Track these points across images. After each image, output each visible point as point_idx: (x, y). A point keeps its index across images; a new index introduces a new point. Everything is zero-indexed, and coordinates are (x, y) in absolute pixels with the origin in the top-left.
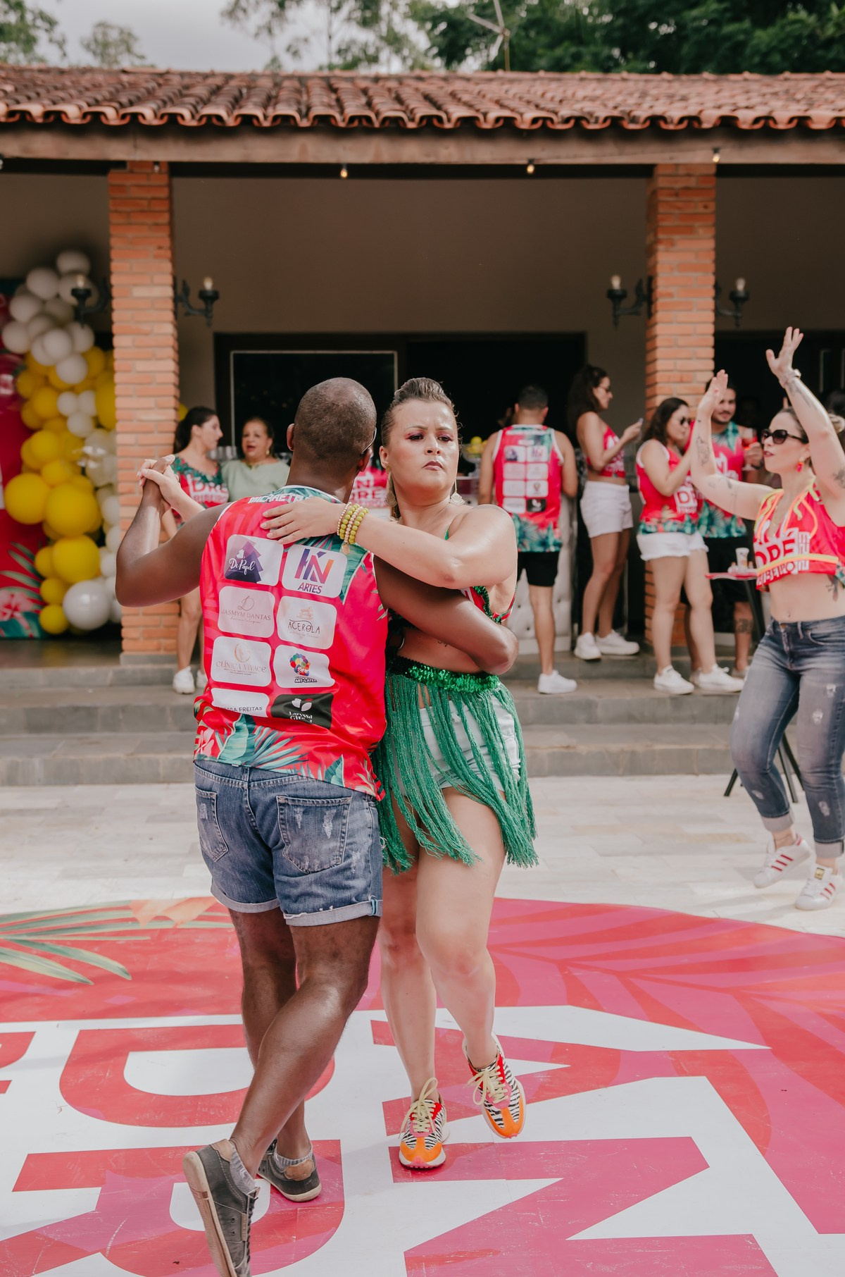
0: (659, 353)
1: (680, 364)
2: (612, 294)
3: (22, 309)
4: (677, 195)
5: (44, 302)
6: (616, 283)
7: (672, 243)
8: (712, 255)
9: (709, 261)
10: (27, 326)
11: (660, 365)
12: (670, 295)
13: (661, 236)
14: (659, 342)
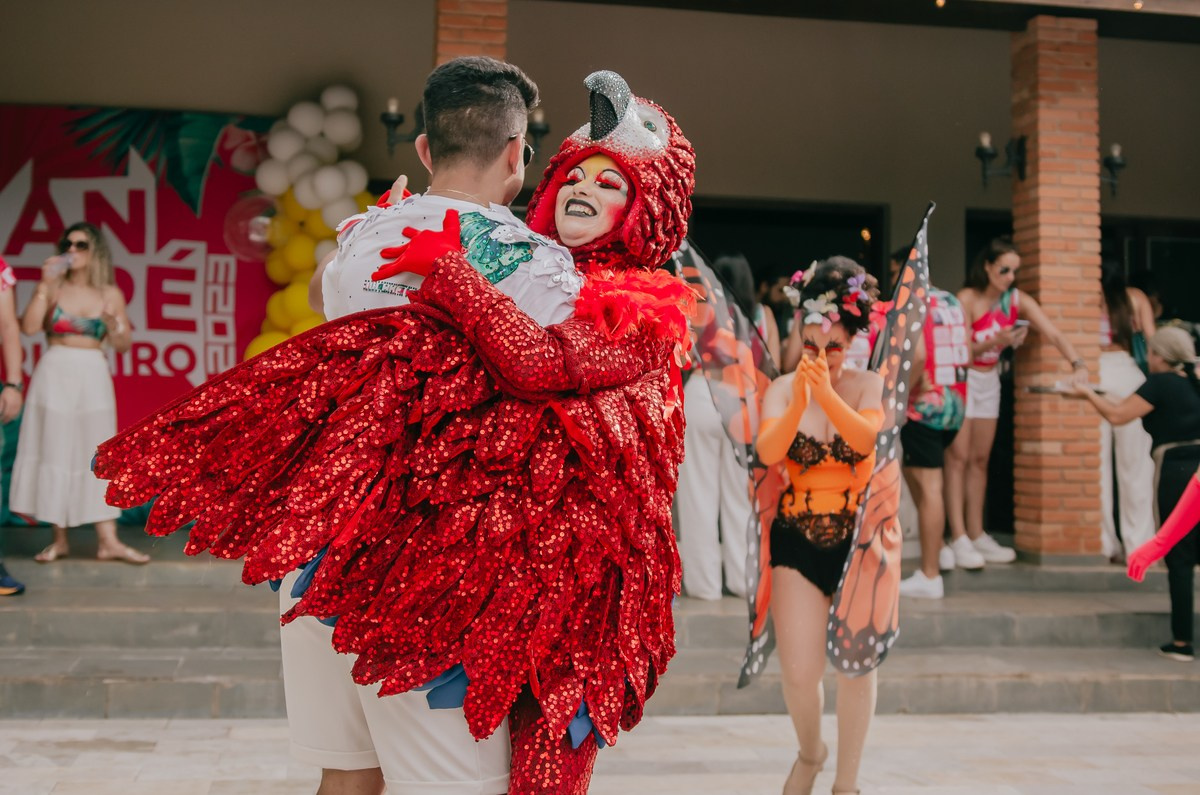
0: (1043, 217)
1: (1066, 231)
2: (981, 153)
3: (282, 146)
4: (1057, 49)
5: (307, 140)
6: (986, 141)
7: (1053, 100)
8: (1096, 116)
9: (1092, 121)
10: (288, 164)
11: (1045, 231)
12: (1053, 156)
13: (1042, 92)
14: (1042, 205)
